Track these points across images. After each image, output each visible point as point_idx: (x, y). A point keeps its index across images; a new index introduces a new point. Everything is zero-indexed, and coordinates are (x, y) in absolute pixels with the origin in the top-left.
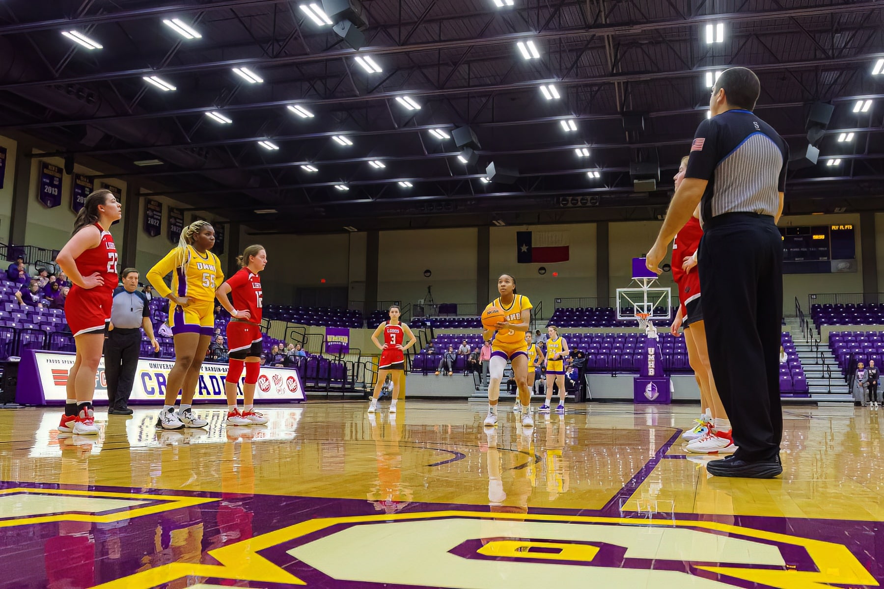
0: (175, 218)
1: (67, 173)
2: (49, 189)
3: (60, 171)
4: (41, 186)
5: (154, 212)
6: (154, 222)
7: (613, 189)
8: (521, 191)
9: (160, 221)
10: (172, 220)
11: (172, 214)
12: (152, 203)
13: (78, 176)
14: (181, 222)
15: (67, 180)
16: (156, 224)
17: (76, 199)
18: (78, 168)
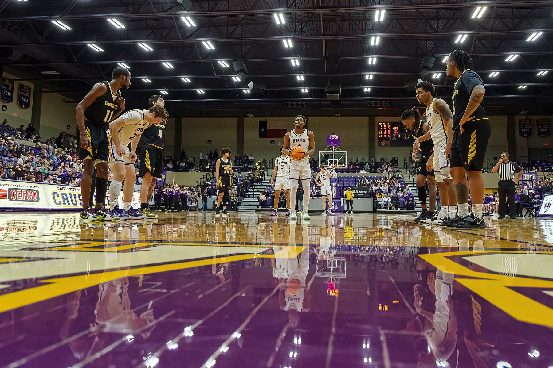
7: (314, 99)
8: (265, 98)
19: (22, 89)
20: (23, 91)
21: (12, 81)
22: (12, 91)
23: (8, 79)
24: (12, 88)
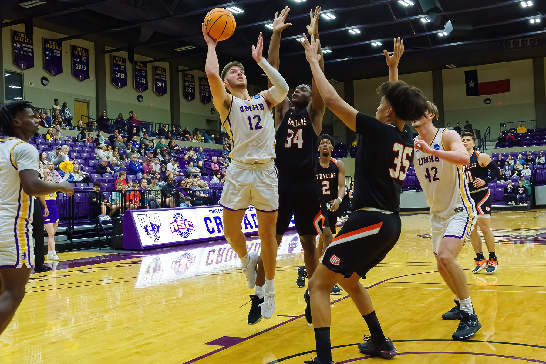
1: (130, 62)
2: (119, 75)
3: (124, 60)
4: (113, 73)
5: (190, 83)
6: (190, 90)
10: (202, 87)
11: (202, 83)
12: (187, 76)
13: (136, 63)
15: (129, 67)
18: (137, 57)
19: (157, 72)
20: (157, 74)
21: (145, 64)
22: (146, 77)
23: (140, 62)
24: (146, 72)
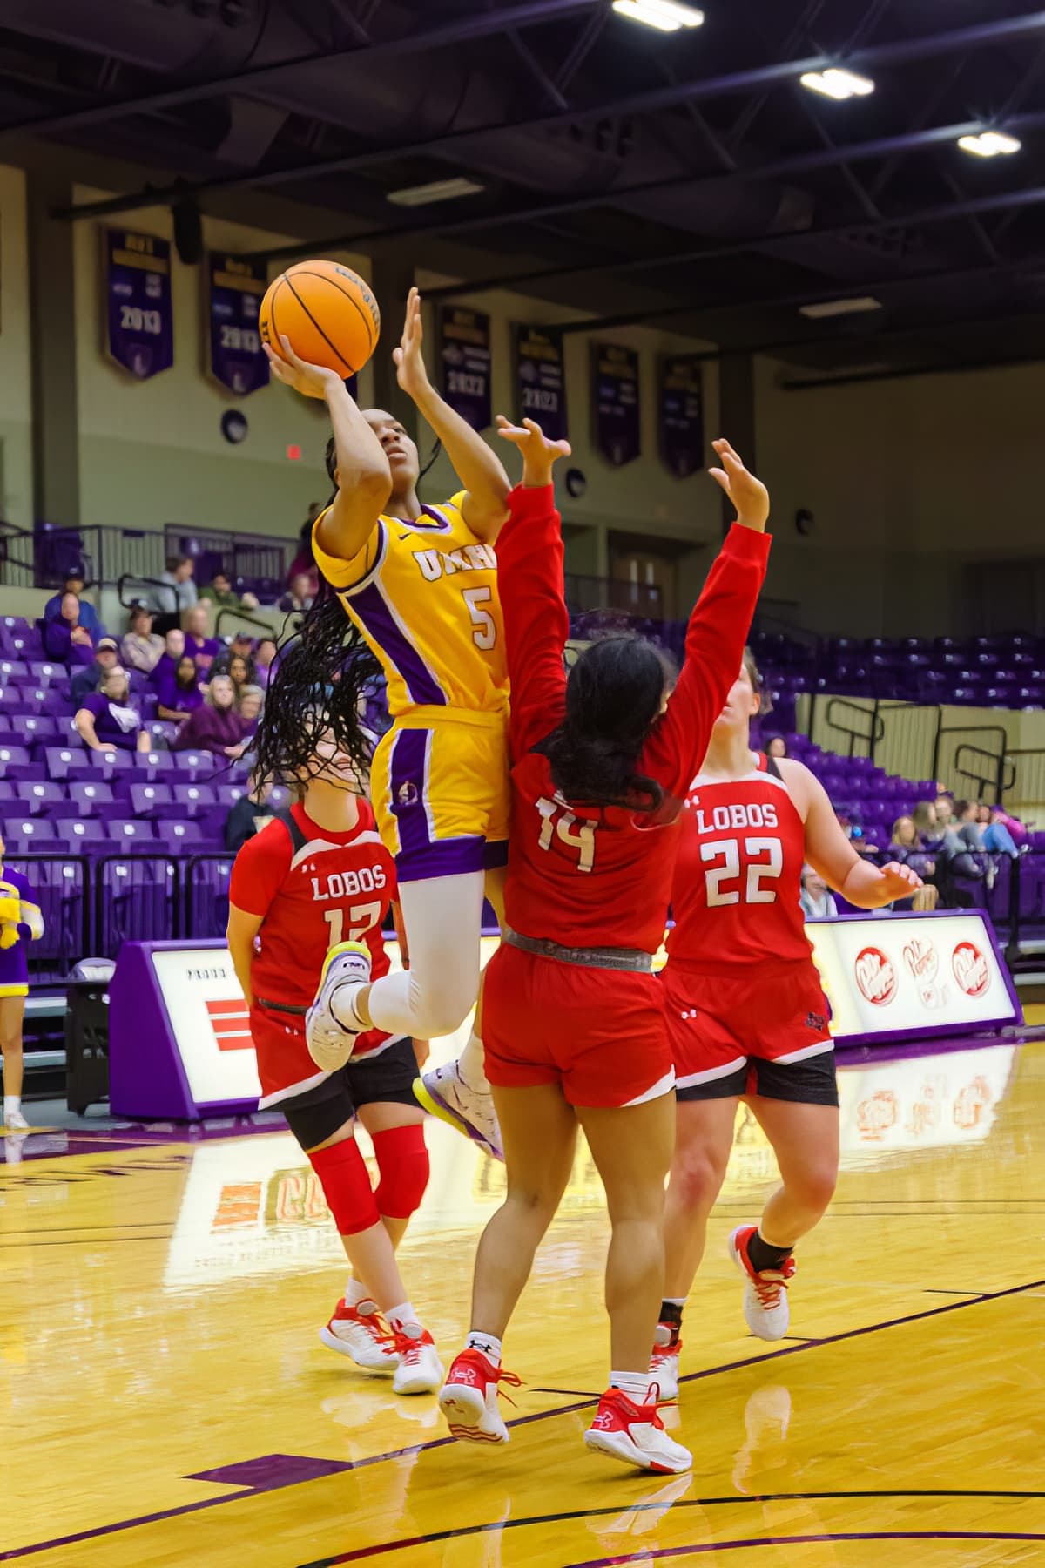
0: (537, 363)
1: (187, 258)
2: (134, 318)
3: (160, 249)
4: (111, 309)
5: (469, 351)
6: (468, 383)
9: (486, 376)
10: (527, 371)
11: (525, 349)
12: (458, 317)
13: (218, 261)
14: (554, 371)
15: (185, 281)
16: (476, 387)
17: (217, 337)
18: (216, 232)
